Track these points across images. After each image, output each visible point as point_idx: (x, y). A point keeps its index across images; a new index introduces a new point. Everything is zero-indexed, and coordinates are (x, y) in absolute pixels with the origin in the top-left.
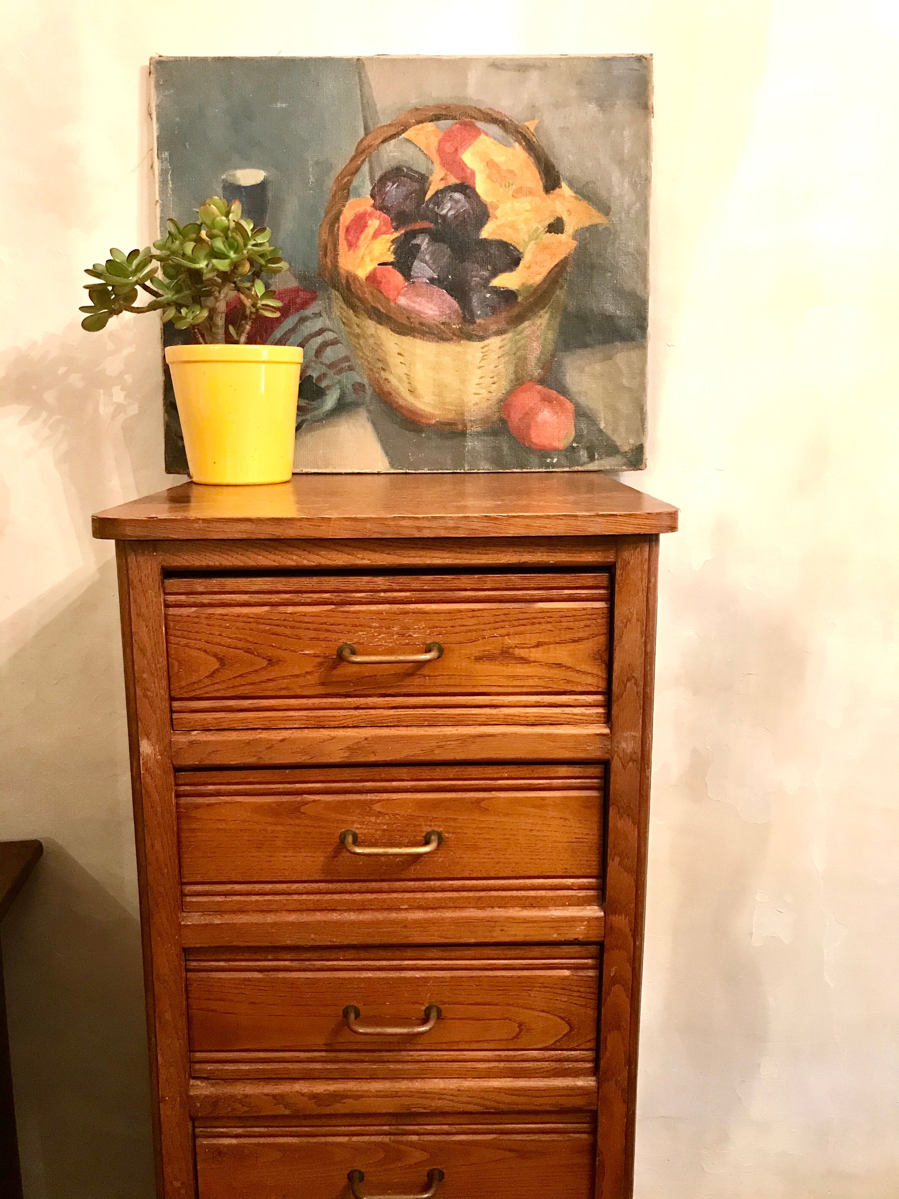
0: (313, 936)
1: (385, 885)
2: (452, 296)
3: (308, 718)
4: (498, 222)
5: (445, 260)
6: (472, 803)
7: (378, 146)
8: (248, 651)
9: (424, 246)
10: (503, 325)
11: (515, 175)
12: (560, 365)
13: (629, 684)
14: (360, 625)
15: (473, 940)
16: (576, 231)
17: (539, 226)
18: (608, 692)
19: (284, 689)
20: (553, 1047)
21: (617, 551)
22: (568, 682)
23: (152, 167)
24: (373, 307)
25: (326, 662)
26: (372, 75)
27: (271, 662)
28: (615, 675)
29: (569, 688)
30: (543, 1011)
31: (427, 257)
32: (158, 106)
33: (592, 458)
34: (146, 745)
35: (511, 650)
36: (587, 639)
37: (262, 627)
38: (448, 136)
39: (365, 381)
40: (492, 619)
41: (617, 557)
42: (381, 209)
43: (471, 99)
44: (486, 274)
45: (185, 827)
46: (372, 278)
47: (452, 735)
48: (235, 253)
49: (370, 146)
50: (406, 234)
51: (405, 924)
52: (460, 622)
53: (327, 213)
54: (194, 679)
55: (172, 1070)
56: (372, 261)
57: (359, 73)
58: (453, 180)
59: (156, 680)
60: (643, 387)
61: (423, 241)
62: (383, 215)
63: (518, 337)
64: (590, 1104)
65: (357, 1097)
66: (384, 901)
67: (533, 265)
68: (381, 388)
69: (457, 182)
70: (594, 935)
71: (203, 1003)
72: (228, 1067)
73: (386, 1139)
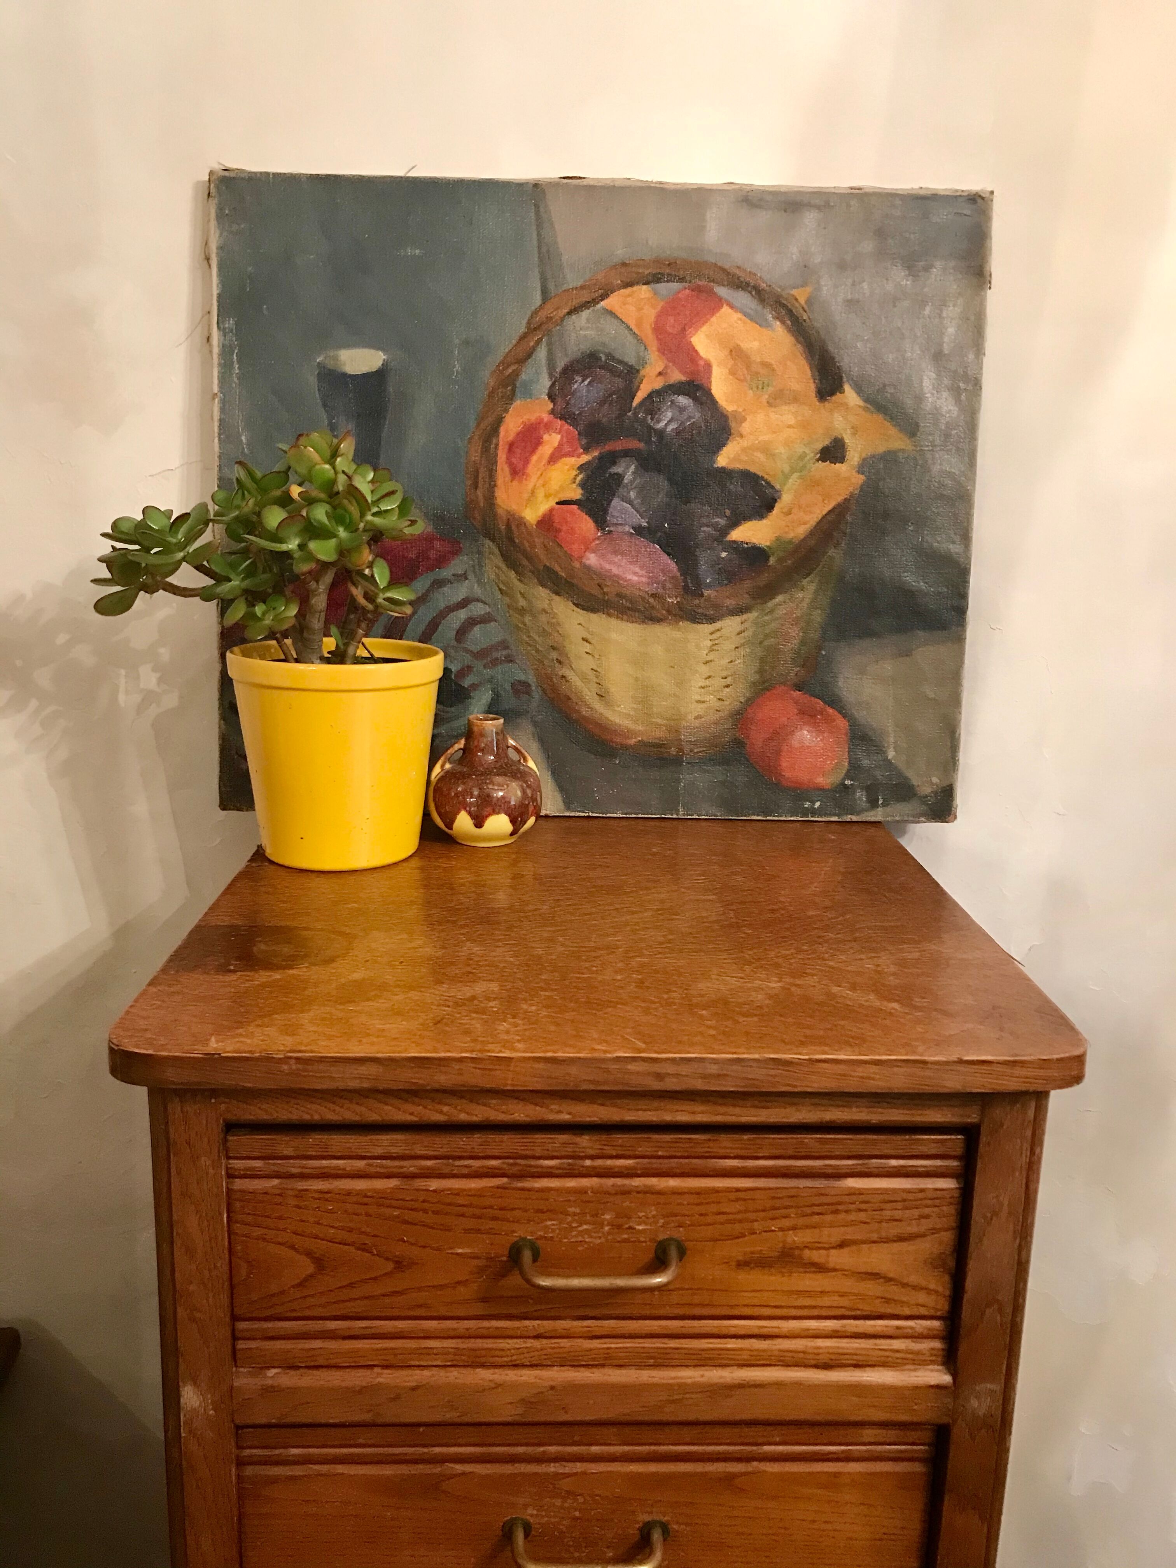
2: (668, 554)
3: (457, 1351)
4: (744, 443)
5: (661, 498)
6: (720, 1478)
7: (562, 319)
8: (364, 1248)
9: (628, 477)
10: (746, 600)
11: (773, 370)
12: (829, 661)
13: (988, 1311)
14: (548, 1211)
16: (864, 460)
17: (807, 451)
18: (953, 1319)
19: (420, 1306)
23: (208, 339)
24: (548, 569)
25: (490, 1267)
26: (557, 210)
27: (400, 1265)
28: (965, 1292)
29: (890, 1310)
31: (632, 495)
32: (220, 248)
33: (873, 804)
34: (191, 1394)
35: (797, 1251)
36: (923, 1236)
37: (388, 1211)
38: (671, 307)
39: (532, 679)
40: (769, 1204)
41: (984, 1116)
42: (562, 418)
43: (709, 251)
44: (722, 522)
46: (546, 522)
47: (695, 1385)
48: (345, 529)
49: (549, 319)
50: (601, 458)
52: (714, 1208)
53: (480, 419)
54: (273, 1289)
56: (547, 496)
57: (537, 206)
58: (677, 376)
59: (211, 1295)
60: (955, 700)
61: (628, 468)
62: (566, 426)
63: (766, 618)
67: (794, 511)
68: (555, 689)
69: (683, 378)
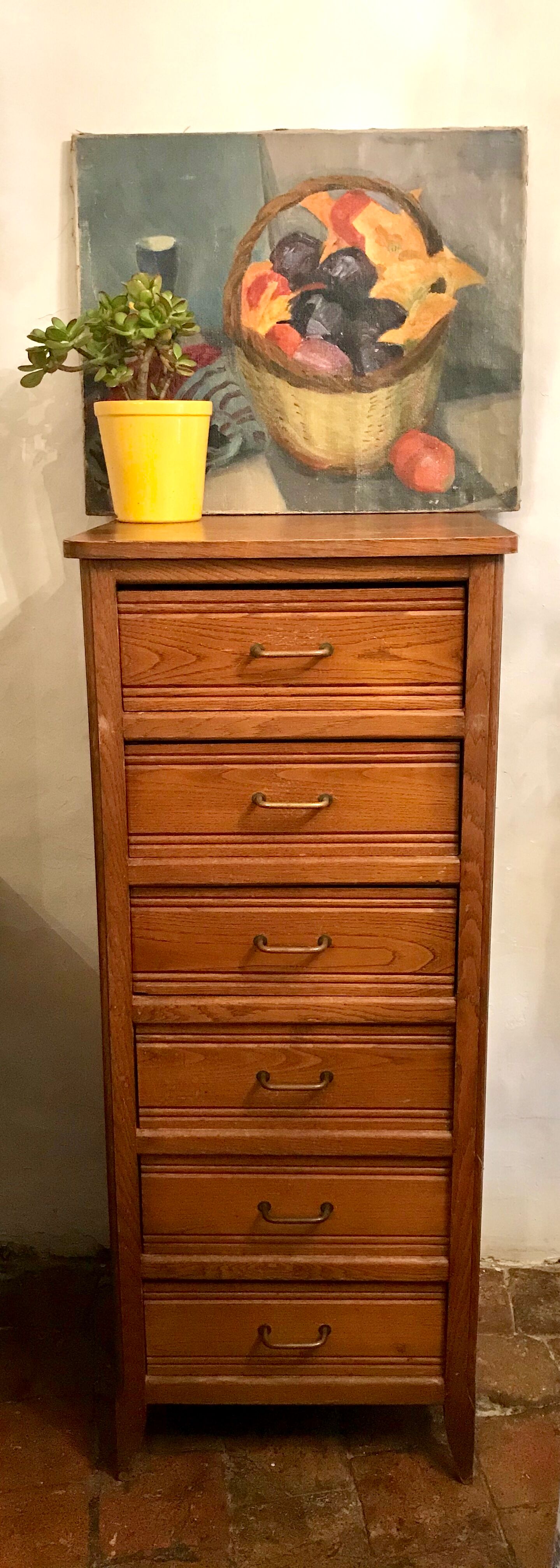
0: (231, 876)
1: (287, 839)
2: (344, 351)
3: (228, 703)
4: (386, 283)
5: (337, 318)
6: (356, 772)
7: (277, 214)
8: (182, 649)
9: (318, 306)
10: (390, 377)
11: (401, 239)
12: (442, 414)
13: (479, 675)
14: (269, 629)
15: (356, 881)
16: (457, 290)
17: (423, 287)
18: (463, 683)
19: (209, 679)
20: (421, 971)
21: (470, 568)
22: (432, 675)
23: (73, 234)
24: (272, 362)
25: (242, 658)
26: (272, 149)
27: (199, 658)
28: (468, 668)
29: (432, 680)
30: (412, 942)
31: (321, 316)
32: (79, 180)
33: (470, 500)
34: (102, 721)
35: (386, 649)
36: (447, 640)
37: (192, 629)
38: (341, 204)
39: (265, 430)
40: (372, 624)
41: (470, 573)
42: (279, 272)
43: (361, 170)
44: (374, 331)
45: (130, 788)
46: (271, 335)
47: (340, 718)
48: (159, 322)
49: (269, 214)
50: (302, 294)
51: (304, 868)
52: (346, 627)
53: (231, 275)
54: (141, 670)
55: (119, 984)
56: (271, 319)
57: (260, 148)
58: (345, 245)
59: (112, 671)
60: (516, 435)
61: (317, 300)
62: (281, 277)
63: (404, 388)
64: (449, 1018)
65: (265, 1009)
66: (287, 850)
67: (417, 323)
68: (279, 435)
69: (350, 246)
70: (452, 879)
71: (144, 933)
72: (163, 985)
73: (287, 1046)
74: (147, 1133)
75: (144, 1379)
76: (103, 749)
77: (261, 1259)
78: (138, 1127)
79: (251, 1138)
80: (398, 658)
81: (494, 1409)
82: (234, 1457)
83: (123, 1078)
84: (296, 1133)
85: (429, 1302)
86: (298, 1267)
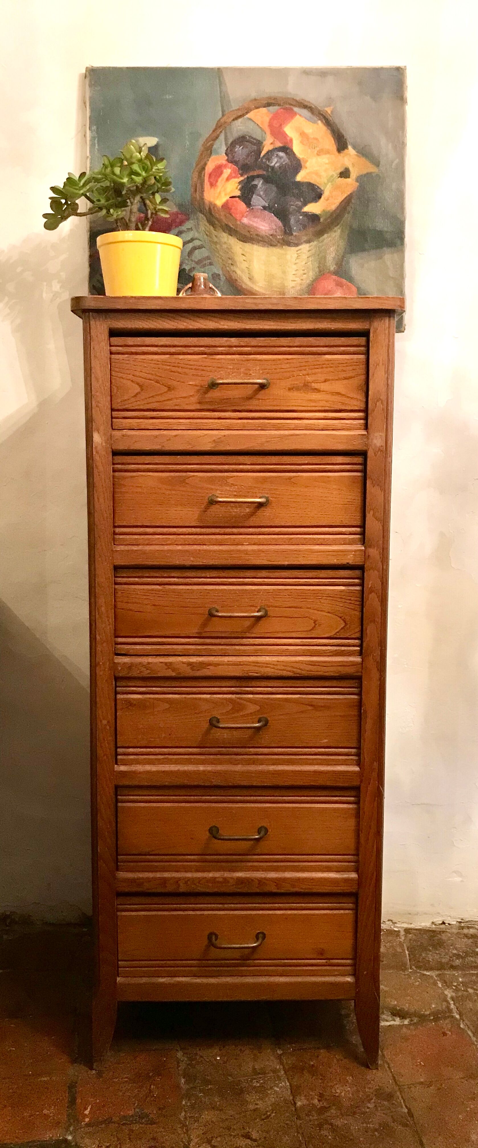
0: (192, 559)
1: (235, 530)
2: (278, 217)
3: (191, 423)
4: (307, 171)
5: (273, 194)
6: (287, 479)
7: (230, 123)
8: (157, 382)
9: (260, 185)
10: (311, 237)
11: (319, 141)
12: (348, 263)
13: (378, 404)
14: (222, 367)
15: (286, 564)
16: (358, 177)
17: (334, 173)
18: (366, 410)
19: (177, 405)
20: (335, 636)
21: (370, 323)
22: (343, 404)
23: (85, 135)
24: (226, 225)
25: (202, 389)
26: (227, 78)
27: (170, 388)
28: (369, 398)
29: (343, 408)
30: (329, 612)
31: (262, 193)
32: (90, 97)
34: (96, 437)
35: (309, 384)
36: (354, 377)
37: (165, 367)
38: (275, 116)
39: (221, 273)
40: (298, 365)
41: (370, 325)
42: (231, 162)
43: (290, 93)
44: (300, 203)
45: (117, 490)
46: (225, 206)
47: (275, 436)
48: (145, 173)
49: (225, 123)
50: (248, 178)
51: (246, 552)
52: (280, 366)
53: (197, 165)
54: (126, 398)
55: (105, 645)
56: (226, 195)
57: (219, 77)
58: (279, 144)
59: (104, 398)
60: (401, 277)
61: (259, 182)
62: (233, 166)
63: (320, 244)
64: (358, 672)
66: (234, 540)
67: (330, 198)
68: (231, 277)
69: (281, 145)
70: (358, 561)
71: (124, 606)
72: (138, 647)
73: (233, 696)
74: (123, 768)
75: (116, 980)
76: (96, 457)
77: (211, 875)
78: (116, 764)
79: (204, 771)
80: (318, 390)
81: (395, 1021)
82: (187, 1053)
83: (105, 722)
84: (239, 768)
85: (342, 912)
86: (241, 881)
